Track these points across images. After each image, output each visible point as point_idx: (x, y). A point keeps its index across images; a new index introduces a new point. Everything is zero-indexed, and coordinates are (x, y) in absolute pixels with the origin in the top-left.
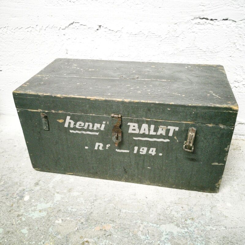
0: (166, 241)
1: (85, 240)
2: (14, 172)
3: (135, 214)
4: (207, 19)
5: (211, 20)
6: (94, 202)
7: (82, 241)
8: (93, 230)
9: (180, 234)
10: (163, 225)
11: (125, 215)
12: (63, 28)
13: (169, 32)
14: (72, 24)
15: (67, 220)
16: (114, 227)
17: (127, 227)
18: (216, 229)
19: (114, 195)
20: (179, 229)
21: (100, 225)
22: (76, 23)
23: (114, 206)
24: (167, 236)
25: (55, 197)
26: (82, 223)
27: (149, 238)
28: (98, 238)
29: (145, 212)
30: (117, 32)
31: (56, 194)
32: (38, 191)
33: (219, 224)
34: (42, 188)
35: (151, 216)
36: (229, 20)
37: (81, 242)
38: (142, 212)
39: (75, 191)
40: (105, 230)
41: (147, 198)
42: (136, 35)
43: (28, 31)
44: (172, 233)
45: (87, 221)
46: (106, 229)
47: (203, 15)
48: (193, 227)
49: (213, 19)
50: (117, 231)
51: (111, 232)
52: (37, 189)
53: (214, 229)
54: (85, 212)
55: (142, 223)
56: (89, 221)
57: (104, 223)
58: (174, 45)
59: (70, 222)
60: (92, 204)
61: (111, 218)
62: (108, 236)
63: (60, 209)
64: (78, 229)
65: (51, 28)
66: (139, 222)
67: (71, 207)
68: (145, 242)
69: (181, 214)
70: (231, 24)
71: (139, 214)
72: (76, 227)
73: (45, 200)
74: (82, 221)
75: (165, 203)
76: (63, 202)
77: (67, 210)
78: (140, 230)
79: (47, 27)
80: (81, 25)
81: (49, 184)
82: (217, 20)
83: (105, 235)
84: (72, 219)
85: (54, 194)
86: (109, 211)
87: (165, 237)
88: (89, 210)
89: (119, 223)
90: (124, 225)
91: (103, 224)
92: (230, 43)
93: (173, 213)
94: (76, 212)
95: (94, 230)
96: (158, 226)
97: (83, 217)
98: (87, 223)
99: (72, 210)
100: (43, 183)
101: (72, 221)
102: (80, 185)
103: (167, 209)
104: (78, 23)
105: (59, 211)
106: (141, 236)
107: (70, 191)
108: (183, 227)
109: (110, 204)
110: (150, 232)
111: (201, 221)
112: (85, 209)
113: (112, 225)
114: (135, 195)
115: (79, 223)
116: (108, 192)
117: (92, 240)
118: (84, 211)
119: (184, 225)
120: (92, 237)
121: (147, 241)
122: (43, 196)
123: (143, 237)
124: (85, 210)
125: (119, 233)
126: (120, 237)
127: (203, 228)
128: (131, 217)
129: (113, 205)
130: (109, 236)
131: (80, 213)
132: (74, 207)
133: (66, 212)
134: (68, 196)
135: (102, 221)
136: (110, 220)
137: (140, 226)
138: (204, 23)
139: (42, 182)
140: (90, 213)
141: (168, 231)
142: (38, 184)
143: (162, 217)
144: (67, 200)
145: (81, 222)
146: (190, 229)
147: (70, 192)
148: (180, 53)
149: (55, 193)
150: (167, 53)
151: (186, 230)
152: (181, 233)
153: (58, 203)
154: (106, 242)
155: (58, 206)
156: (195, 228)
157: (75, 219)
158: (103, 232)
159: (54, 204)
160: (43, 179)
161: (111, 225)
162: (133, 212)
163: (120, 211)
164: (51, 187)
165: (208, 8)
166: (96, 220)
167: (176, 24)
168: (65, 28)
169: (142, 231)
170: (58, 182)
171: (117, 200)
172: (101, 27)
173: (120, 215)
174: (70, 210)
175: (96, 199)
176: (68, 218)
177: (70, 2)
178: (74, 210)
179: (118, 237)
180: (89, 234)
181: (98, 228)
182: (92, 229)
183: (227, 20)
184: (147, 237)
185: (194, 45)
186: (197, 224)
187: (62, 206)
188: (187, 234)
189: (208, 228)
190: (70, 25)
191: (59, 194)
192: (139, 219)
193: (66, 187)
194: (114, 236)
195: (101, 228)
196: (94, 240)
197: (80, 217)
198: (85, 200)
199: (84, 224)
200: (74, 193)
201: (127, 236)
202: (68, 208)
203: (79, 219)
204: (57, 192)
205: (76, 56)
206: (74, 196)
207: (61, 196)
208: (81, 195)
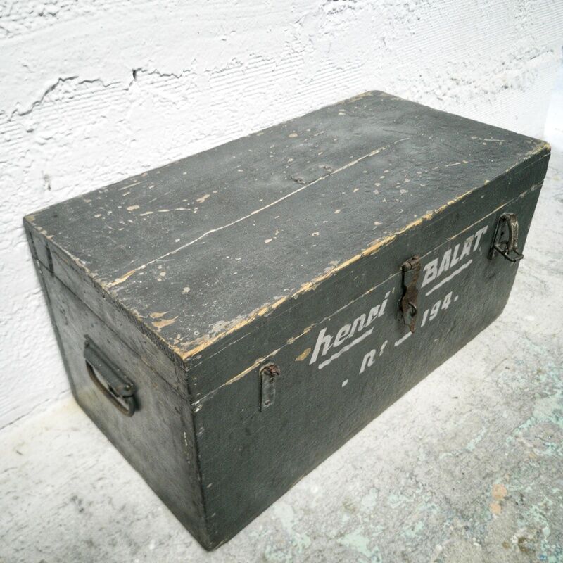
1: (515, 541)
3: (489, 434)
6: (417, 482)
7: (515, 548)
8: (495, 517)
10: (536, 412)
11: (484, 450)
12: (23, 111)
14: (54, 87)
15: (442, 553)
16: (505, 481)
17: (514, 461)
19: (417, 440)
20: (553, 399)
21: (487, 500)
22: (65, 80)
23: (450, 454)
25: (353, 548)
26: (467, 528)
27: (555, 445)
28: (522, 518)
29: (490, 419)
31: (345, 541)
35: (505, 415)
37: (518, 551)
38: (489, 422)
39: (358, 498)
40: (506, 498)
41: (457, 398)
42: (224, 70)
44: (557, 411)
45: (464, 517)
46: (504, 496)
48: (556, 380)
50: (516, 481)
51: (516, 491)
54: (438, 509)
55: (516, 437)
56: (466, 513)
57: (487, 491)
59: (452, 548)
60: (422, 488)
61: (480, 474)
62: (522, 500)
63: (398, 553)
64: (480, 543)
66: (510, 438)
67: (406, 527)
68: (561, 454)
69: (522, 378)
71: (492, 429)
72: (472, 543)
74: (460, 525)
75: (484, 381)
76: (379, 538)
77: (412, 540)
78: (531, 448)
80: (82, 83)
81: (292, 542)
83: (517, 504)
84: (446, 542)
85: (341, 545)
86: (458, 468)
87: (561, 424)
89: (498, 469)
90: (508, 464)
91: (488, 494)
93: (514, 385)
94: (427, 525)
95: (497, 515)
96: (533, 419)
97: (451, 519)
98: (471, 520)
99: (416, 531)
100: (280, 554)
101: (450, 543)
102: (347, 481)
103: (502, 388)
104: (71, 78)
105: (406, 557)
106: (545, 453)
107: (350, 508)
108: (550, 391)
109: (441, 458)
110: (541, 436)
111: (549, 365)
112: (429, 505)
113: (497, 482)
114: (438, 410)
115: (463, 534)
116: (402, 445)
117: (522, 530)
118: (434, 511)
119: (548, 388)
120: (513, 526)
121: (558, 451)
123: (549, 452)
124: (433, 507)
125: (523, 480)
126: (533, 483)
128: (493, 444)
129: (445, 454)
130: (524, 499)
131: (437, 520)
132: (411, 524)
133: (417, 545)
134: (366, 520)
135: (479, 491)
136: (484, 478)
137: (522, 444)
138: (342, 8)
139: (273, 555)
140: (444, 502)
141: (549, 412)
143: (517, 404)
144: (379, 528)
145: (464, 530)
146: (559, 386)
147: (354, 510)
148: (308, 88)
149: (339, 541)
150: (286, 96)
151: (559, 391)
153: (376, 548)
154: (536, 510)
155: (386, 552)
156: (559, 379)
157: (448, 535)
158: (510, 504)
159: (376, 559)
160: (265, 548)
162: (482, 435)
163: (468, 451)
164: (308, 541)
166: (470, 501)
167: (299, 21)
168: (30, 108)
169: (535, 446)
170: (300, 520)
171: (435, 441)
172: (138, 73)
173: (480, 457)
174: (417, 533)
175: (412, 474)
176: (439, 548)
178: (420, 526)
180: (505, 529)
181: (495, 508)
182: (492, 518)
184: (552, 446)
186: (552, 373)
187: (393, 545)
191: (347, 536)
192: (503, 436)
193: (333, 512)
194: (527, 491)
195: (498, 502)
196: (522, 527)
197: (446, 524)
198: (401, 494)
199: (472, 526)
200: (363, 503)
201: (536, 473)
202: (406, 536)
203: (452, 528)
204: (337, 537)
205: (77, 185)
206: (375, 508)
207: (354, 534)
208: (381, 494)
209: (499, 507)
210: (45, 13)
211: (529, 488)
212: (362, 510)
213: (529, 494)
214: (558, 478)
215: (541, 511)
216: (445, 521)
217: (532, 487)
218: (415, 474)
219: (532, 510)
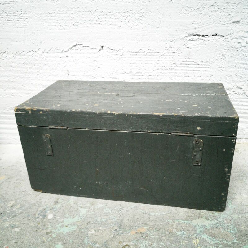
0: (201, 233)
1: (125, 244)
2: (28, 195)
3: (164, 215)
4: (199, 35)
5: (203, 36)
6: (120, 211)
7: (122, 245)
8: (129, 234)
9: (212, 226)
10: (193, 221)
11: (156, 217)
12: (66, 50)
13: (167, 49)
14: (75, 46)
15: (99, 230)
16: (148, 229)
17: (161, 227)
18: (242, 217)
20: (209, 222)
21: (134, 229)
22: (78, 44)
23: (142, 211)
24: (201, 229)
25: (80, 212)
26: (116, 230)
27: (185, 233)
28: (137, 241)
29: (173, 212)
30: (118, 51)
31: (80, 209)
32: (60, 208)
33: (242, 212)
34: (63, 205)
35: (180, 214)
36: (218, 35)
37: (122, 247)
38: (170, 212)
39: (98, 203)
40: (141, 233)
42: (136, 52)
43: (29, 55)
44: (204, 226)
45: (120, 227)
46: (141, 232)
47: (196, 32)
48: (221, 218)
49: (205, 35)
50: (152, 232)
51: (147, 234)
52: (58, 207)
53: (240, 217)
54: (116, 220)
55: (174, 222)
56: (122, 227)
57: (138, 227)
58: (171, 60)
59: (104, 231)
60: (119, 213)
61: (143, 222)
62: (146, 237)
63: (88, 221)
64: (114, 236)
65: (54, 51)
66: (171, 221)
67: (100, 217)
68: (183, 237)
70: (219, 39)
71: (168, 215)
72: (111, 234)
73: (70, 215)
74: (115, 228)
76: (89, 214)
77: (96, 221)
78: (174, 228)
79: (50, 50)
80: (84, 46)
81: (69, 200)
82: (207, 36)
83: (142, 237)
84: (105, 228)
85: (78, 209)
86: (139, 216)
87: (199, 230)
88: (118, 218)
89: (152, 224)
90: (157, 226)
91: (137, 228)
92: (220, 55)
94: (106, 221)
95: (131, 234)
96: (190, 222)
97: (115, 225)
98: (121, 229)
99: (101, 220)
100: (63, 201)
101: (105, 229)
104: (81, 44)
105: (89, 223)
106: (177, 232)
107: (93, 204)
108: (212, 219)
109: (138, 210)
110: (184, 228)
112: (115, 218)
113: (146, 227)
115: (113, 230)
117: (132, 243)
118: (113, 220)
119: (213, 218)
120: (131, 240)
121: (183, 236)
122: (67, 212)
123: (179, 233)
125: (155, 233)
126: (157, 237)
127: (230, 218)
128: (162, 218)
129: (140, 210)
130: (147, 238)
131: (111, 222)
133: (96, 223)
134: (93, 209)
135: (135, 225)
136: (143, 224)
137: (172, 225)
138: (197, 39)
139: (61, 200)
140: (120, 220)
141: (200, 224)
142: (58, 202)
144: (93, 213)
146: (219, 220)
148: (177, 67)
150: (165, 68)
151: (216, 221)
152: (213, 224)
153: (85, 216)
154: (146, 243)
155: (86, 219)
156: (223, 219)
157: (108, 227)
158: (139, 235)
159: (81, 218)
160: (62, 197)
161: (144, 227)
162: (162, 214)
163: (149, 214)
164: (72, 203)
165: (199, 26)
166: (128, 225)
167: (173, 41)
168: (67, 50)
169: (176, 229)
172: (103, 47)
173: (150, 218)
174: (100, 221)
176: (101, 228)
177: (73, 25)
178: (104, 220)
179: (156, 237)
180: (127, 239)
181: (133, 232)
183: (216, 35)
184: (183, 233)
185: (189, 59)
186: (224, 215)
187: (90, 218)
188: (218, 224)
189: (235, 217)
190: (73, 47)
191: (82, 208)
192: (169, 219)
193: (88, 201)
194: (151, 236)
195: (136, 232)
196: (133, 243)
197: (112, 225)
198: (111, 210)
199: (118, 231)
200: (98, 205)
201: (163, 235)
202: (97, 219)
203: (112, 227)
204: (80, 207)
205: (78, 76)
206: (99, 208)
207: (85, 209)
208: (106, 206)
209: (135, 233)
210: (75, 25)
211: (154, 237)
212: (95, 206)
213: (151, 237)
214: (169, 242)
215: (147, 244)
216: (112, 224)
217: (155, 237)
218: (123, 209)
219: (144, 242)
